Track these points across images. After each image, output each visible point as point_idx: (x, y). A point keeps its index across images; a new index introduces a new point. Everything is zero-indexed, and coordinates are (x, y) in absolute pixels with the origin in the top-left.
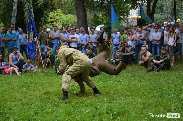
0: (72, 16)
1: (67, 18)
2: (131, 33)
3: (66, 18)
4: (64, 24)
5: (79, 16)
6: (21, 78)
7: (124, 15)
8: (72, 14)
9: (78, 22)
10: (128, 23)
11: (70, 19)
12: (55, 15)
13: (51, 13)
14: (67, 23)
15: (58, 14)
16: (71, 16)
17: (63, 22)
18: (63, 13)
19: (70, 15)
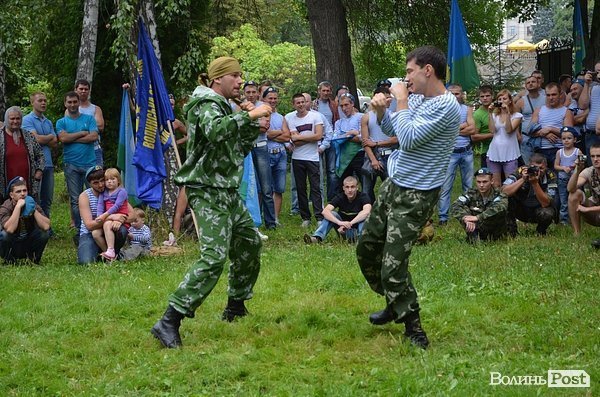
0: (293, 47)
1: (278, 57)
2: (504, 105)
3: (272, 57)
4: (265, 77)
5: (325, 48)
6: (116, 283)
7: (481, 41)
8: (294, 42)
9: (320, 69)
10: (501, 67)
11: (285, 60)
12: (233, 45)
13: (218, 40)
14: (275, 74)
15: (245, 41)
16: (290, 49)
17: (262, 72)
18: (262, 38)
19: (287, 43)
